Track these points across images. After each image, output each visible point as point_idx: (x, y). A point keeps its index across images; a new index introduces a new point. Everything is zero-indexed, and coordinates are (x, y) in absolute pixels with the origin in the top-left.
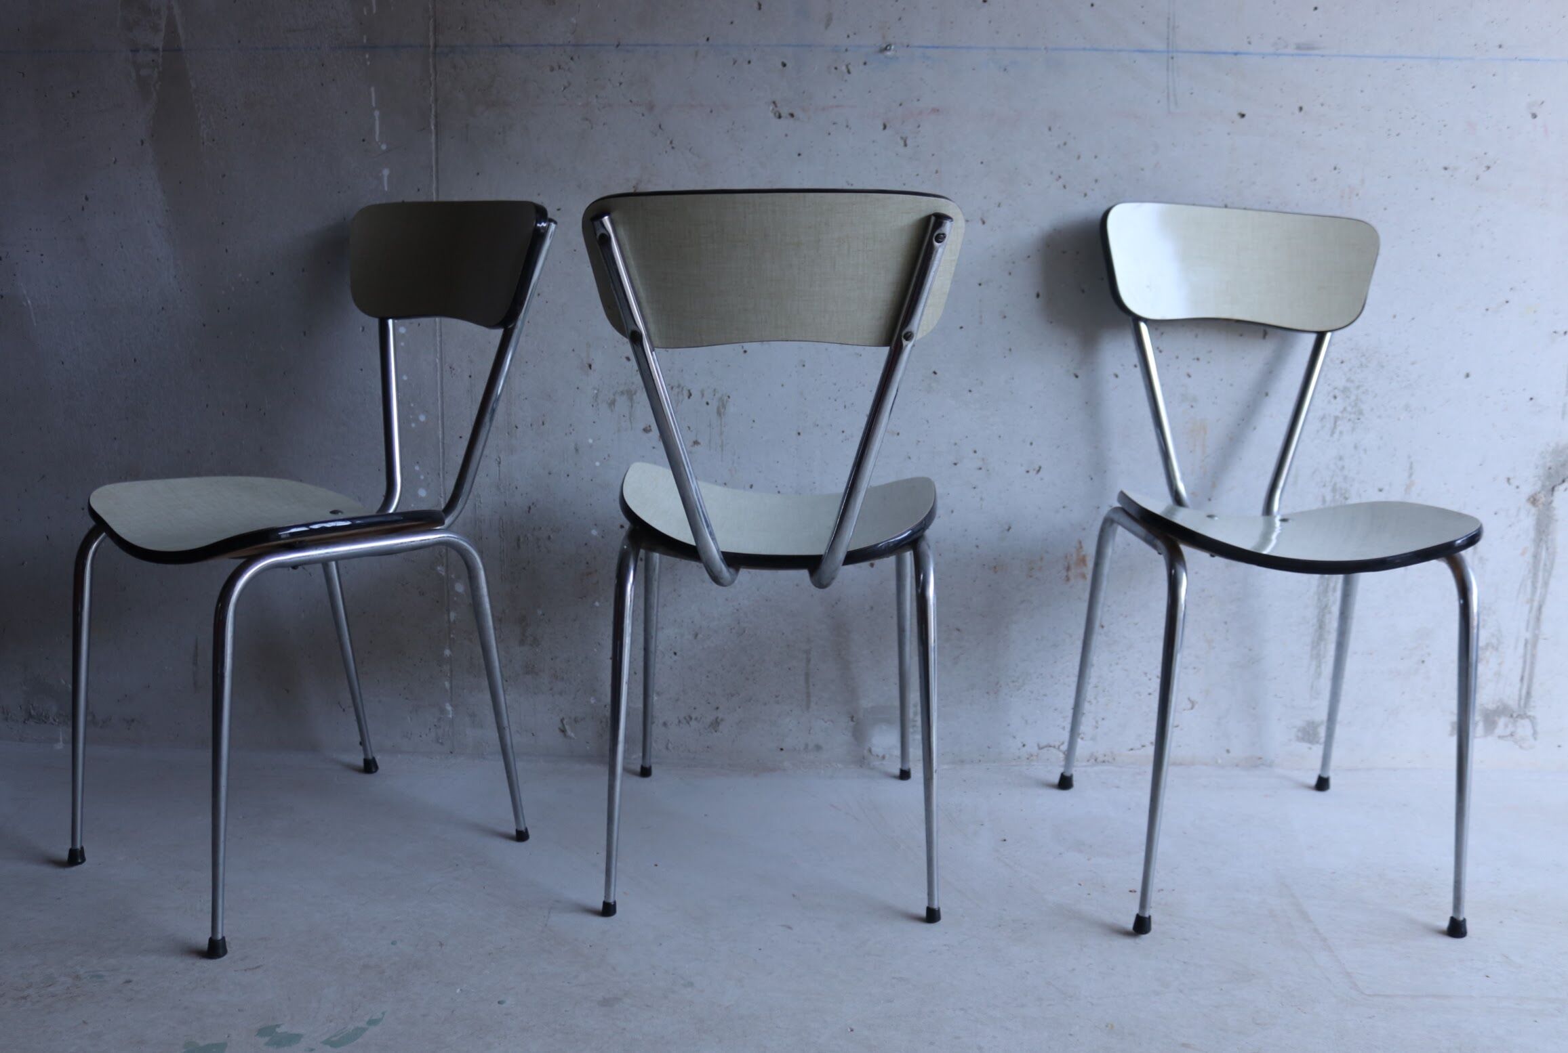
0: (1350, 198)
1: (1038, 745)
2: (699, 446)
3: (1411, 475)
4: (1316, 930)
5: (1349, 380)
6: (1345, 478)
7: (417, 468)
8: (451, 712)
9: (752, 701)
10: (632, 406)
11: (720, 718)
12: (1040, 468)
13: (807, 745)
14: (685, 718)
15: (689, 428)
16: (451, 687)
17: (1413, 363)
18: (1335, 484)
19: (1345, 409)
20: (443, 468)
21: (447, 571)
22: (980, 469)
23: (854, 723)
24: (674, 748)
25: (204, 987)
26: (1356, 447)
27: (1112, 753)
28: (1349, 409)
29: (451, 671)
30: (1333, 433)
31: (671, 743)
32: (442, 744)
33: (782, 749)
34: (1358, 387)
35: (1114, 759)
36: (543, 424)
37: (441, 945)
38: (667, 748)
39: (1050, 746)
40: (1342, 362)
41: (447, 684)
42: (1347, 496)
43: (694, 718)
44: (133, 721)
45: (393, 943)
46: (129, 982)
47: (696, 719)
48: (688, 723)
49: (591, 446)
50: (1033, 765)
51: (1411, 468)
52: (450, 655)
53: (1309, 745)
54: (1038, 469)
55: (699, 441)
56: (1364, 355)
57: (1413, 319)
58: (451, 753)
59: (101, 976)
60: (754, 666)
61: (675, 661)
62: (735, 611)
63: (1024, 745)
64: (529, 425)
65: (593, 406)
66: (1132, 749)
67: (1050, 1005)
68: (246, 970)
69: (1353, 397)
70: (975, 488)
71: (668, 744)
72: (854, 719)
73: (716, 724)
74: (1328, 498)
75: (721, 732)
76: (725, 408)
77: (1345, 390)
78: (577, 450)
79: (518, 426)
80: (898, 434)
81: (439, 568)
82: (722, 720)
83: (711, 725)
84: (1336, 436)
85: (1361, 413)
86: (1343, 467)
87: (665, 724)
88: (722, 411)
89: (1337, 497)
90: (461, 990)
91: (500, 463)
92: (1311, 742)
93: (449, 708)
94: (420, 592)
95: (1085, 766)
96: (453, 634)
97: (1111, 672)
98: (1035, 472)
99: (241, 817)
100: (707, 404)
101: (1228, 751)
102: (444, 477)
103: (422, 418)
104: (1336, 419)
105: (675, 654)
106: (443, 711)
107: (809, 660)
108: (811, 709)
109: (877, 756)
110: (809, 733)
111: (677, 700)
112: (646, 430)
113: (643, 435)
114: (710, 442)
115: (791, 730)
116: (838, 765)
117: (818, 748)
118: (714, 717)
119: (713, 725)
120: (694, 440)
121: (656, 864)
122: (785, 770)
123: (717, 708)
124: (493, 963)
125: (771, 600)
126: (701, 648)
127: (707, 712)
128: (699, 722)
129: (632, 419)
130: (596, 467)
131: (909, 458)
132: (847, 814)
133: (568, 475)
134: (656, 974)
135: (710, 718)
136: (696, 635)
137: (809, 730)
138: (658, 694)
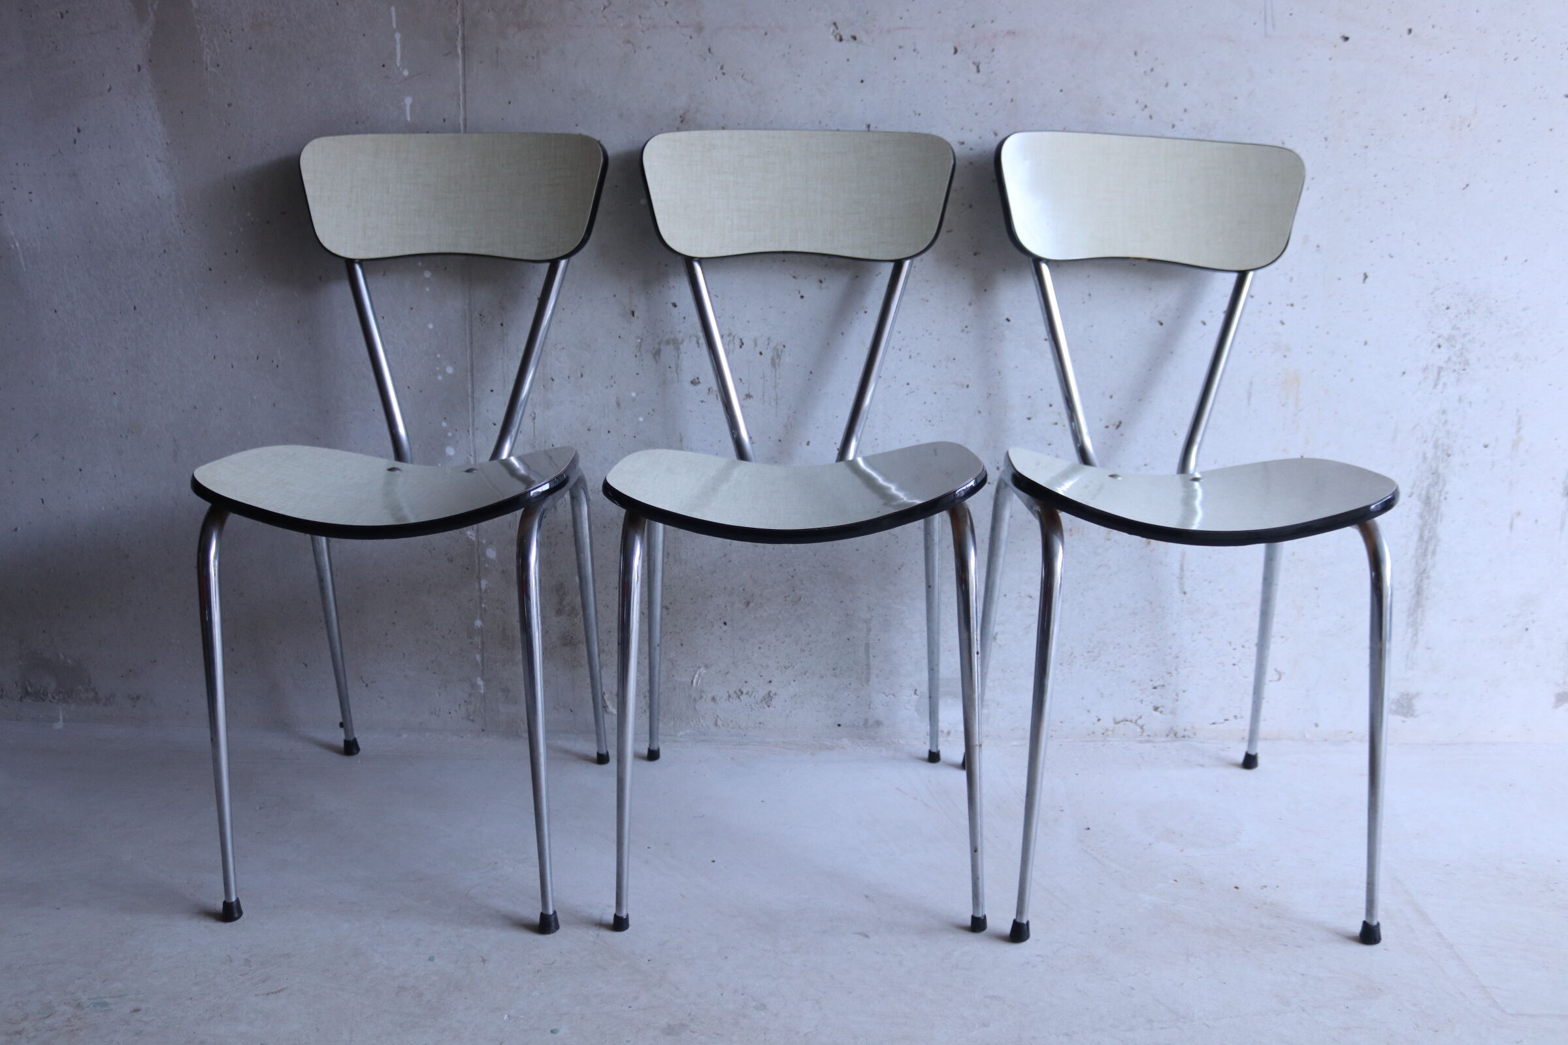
0: (1460, 130)
1: (1114, 719)
2: (751, 399)
3: (1518, 430)
4: (1439, 935)
5: (1454, 328)
6: (1448, 433)
7: (444, 424)
8: (482, 687)
9: (807, 674)
10: (678, 357)
11: (773, 692)
12: (1120, 423)
13: (866, 721)
14: (735, 692)
15: (741, 380)
16: (483, 660)
17: (1525, 309)
18: (1437, 440)
19: (1449, 359)
20: (473, 425)
21: (477, 536)
22: (1056, 424)
23: (918, 697)
24: (723, 724)
25: (221, 1016)
26: (1460, 400)
27: (1193, 728)
28: (1454, 359)
29: (483, 643)
30: (1436, 385)
31: (720, 719)
32: (473, 721)
33: (839, 725)
34: (1465, 335)
35: (1195, 734)
36: (582, 376)
37: (484, 961)
38: (716, 725)
39: (1127, 721)
40: (1448, 308)
41: (478, 657)
42: (1449, 452)
43: (744, 692)
44: (138, 698)
45: (431, 959)
46: (137, 1010)
47: (747, 693)
48: (739, 698)
49: (634, 400)
50: (1109, 741)
51: (1519, 422)
52: (481, 626)
53: (1403, 718)
54: (1117, 423)
55: (752, 394)
56: (1471, 301)
57: (1526, 261)
58: (483, 730)
59: (105, 1004)
60: (810, 636)
61: (725, 632)
62: (790, 577)
63: (1099, 720)
64: (567, 378)
65: (636, 356)
66: (1214, 724)
67: (1162, 1028)
68: (268, 994)
69: (1458, 346)
70: (1050, 445)
71: (716, 721)
72: (917, 692)
73: (769, 698)
74: (1429, 455)
75: (774, 707)
76: (780, 360)
77: (1450, 338)
78: (618, 405)
79: (554, 378)
80: (968, 386)
81: (469, 533)
82: (775, 694)
83: (764, 699)
84: (1440, 387)
85: (1467, 363)
86: (1446, 422)
87: (713, 699)
88: (777, 361)
89: (1439, 453)
90: (509, 1016)
91: (534, 419)
92: (1405, 715)
93: (480, 682)
94: (448, 559)
95: (1163, 742)
96: (484, 603)
97: (1194, 641)
98: (1115, 427)
99: (258, 808)
100: (761, 354)
101: (1317, 725)
102: (473, 434)
103: (450, 370)
104: (1440, 369)
105: (725, 624)
106: (474, 686)
107: (869, 630)
108: (871, 683)
109: (942, 732)
110: (869, 708)
111: (727, 673)
112: (694, 382)
113: (691, 388)
114: (763, 395)
115: (849, 705)
116: (901, 742)
117: (878, 723)
118: (766, 692)
119: (765, 700)
120: (747, 393)
121: (714, 861)
122: (843, 748)
123: (770, 682)
124: (543, 983)
125: (828, 566)
126: (753, 617)
127: (760, 686)
128: (750, 697)
129: (679, 370)
130: (639, 422)
131: (980, 412)
132: (915, 798)
133: (609, 432)
134: (724, 995)
135: (762, 693)
136: (748, 604)
137: (870, 705)
138: (706, 667)
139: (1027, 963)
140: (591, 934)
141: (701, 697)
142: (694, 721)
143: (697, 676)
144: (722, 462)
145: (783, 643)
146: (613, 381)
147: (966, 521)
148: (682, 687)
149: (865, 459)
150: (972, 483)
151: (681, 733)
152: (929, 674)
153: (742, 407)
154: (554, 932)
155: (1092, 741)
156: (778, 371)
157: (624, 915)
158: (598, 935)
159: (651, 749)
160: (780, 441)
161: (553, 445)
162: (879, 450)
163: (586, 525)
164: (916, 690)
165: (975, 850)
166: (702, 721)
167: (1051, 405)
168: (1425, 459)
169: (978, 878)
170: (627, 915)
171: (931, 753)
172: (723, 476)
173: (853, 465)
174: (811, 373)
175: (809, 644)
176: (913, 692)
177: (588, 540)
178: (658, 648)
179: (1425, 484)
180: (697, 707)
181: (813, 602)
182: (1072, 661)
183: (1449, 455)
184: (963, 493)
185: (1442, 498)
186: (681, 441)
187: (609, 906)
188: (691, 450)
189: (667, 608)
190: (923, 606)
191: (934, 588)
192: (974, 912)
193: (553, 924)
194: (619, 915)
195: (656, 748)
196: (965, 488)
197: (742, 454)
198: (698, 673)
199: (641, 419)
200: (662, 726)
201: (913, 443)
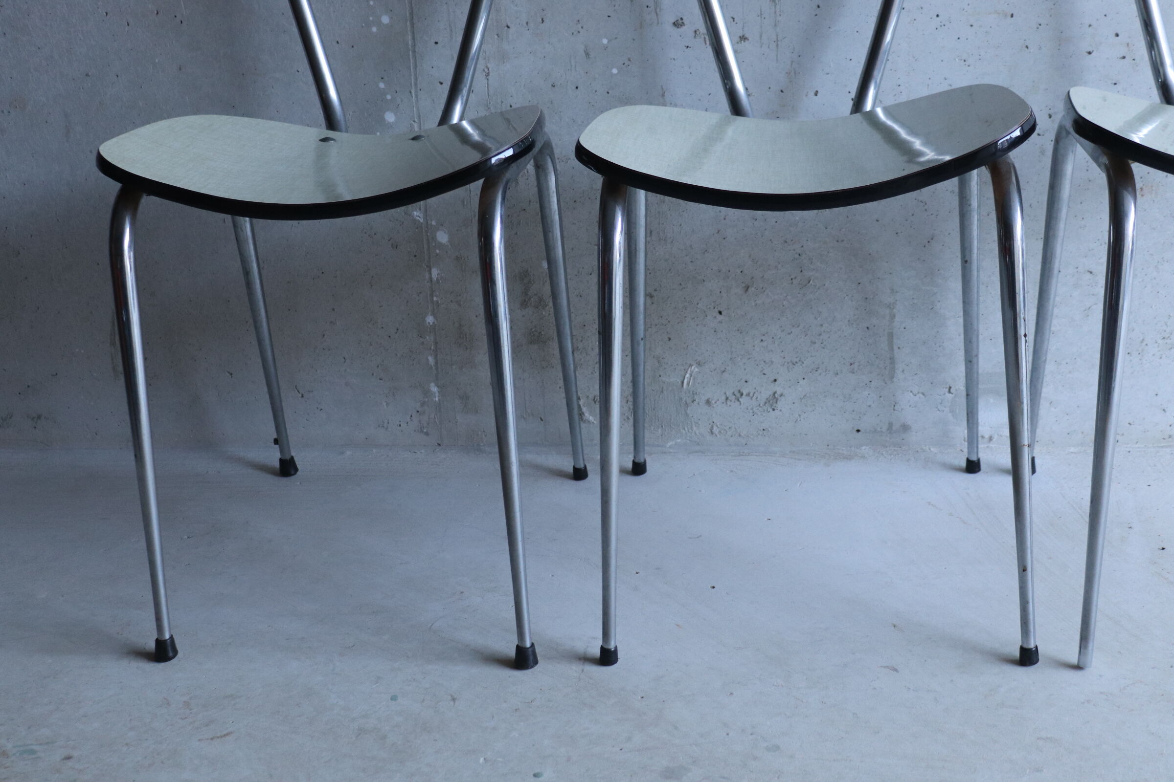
2: (746, 41)
7: (382, 85)
8: (437, 394)
9: (820, 371)
11: (779, 393)
13: (891, 425)
14: (734, 394)
15: (733, 18)
16: (436, 363)
20: (416, 84)
21: (425, 218)
22: (1124, 58)
23: (953, 396)
24: (720, 432)
25: (162, 763)
29: (436, 343)
31: (717, 426)
32: (427, 434)
33: (858, 431)
36: (543, 21)
37: (454, 700)
38: (712, 433)
41: (431, 359)
43: (745, 394)
44: (39, 417)
45: (394, 698)
46: (68, 758)
47: (748, 395)
48: (738, 400)
49: (606, 48)
52: (434, 323)
55: (747, 36)
58: (439, 445)
59: (33, 752)
60: (822, 325)
61: (721, 322)
62: (797, 256)
64: (525, 24)
68: (212, 739)
70: (1115, 84)
71: (712, 427)
72: (951, 390)
73: (773, 400)
75: (781, 410)
78: (587, 54)
79: (509, 25)
80: (1012, 16)
81: (415, 213)
82: (781, 395)
83: (767, 401)
87: (708, 402)
90: (485, 759)
91: (488, 75)
93: (434, 389)
94: (392, 245)
96: (436, 296)
99: (186, 537)
102: (417, 96)
103: (385, 20)
105: (720, 313)
106: (427, 393)
107: (893, 317)
108: (895, 380)
109: (983, 437)
110: (894, 410)
111: (724, 371)
112: (678, 24)
113: (675, 32)
114: (761, 36)
115: (870, 406)
116: (932, 449)
117: (905, 428)
118: (771, 393)
119: (769, 401)
120: (741, 35)
121: (714, 587)
122: (863, 457)
123: (775, 380)
124: (522, 723)
125: (843, 241)
126: (753, 304)
127: (762, 386)
128: (752, 398)
129: (658, 10)
130: (612, 75)
131: (1027, 47)
132: (951, 515)
133: (577, 88)
134: (730, 735)
135: (765, 394)
136: (747, 288)
137: (894, 406)
138: (699, 364)
139: (1088, 701)
140: (575, 669)
141: (693, 401)
142: (686, 429)
143: (688, 375)
144: (713, 118)
145: (789, 334)
146: (580, 26)
147: (1010, 178)
148: (670, 388)
149: (886, 110)
150: (1017, 133)
151: (670, 444)
152: (966, 368)
153: (736, 52)
154: (532, 667)
155: (1166, 447)
156: (778, 7)
157: (612, 646)
158: (583, 671)
159: (637, 461)
160: (782, 91)
161: (511, 106)
162: (903, 98)
163: (554, 199)
164: (950, 388)
165: (1023, 569)
166: (695, 428)
167: (1117, 35)
169: (1027, 602)
170: (616, 648)
171: (969, 462)
172: (715, 135)
173: (871, 118)
174: (819, 7)
175: (820, 335)
176: (947, 390)
177: (557, 217)
178: (642, 343)
180: (688, 412)
181: (824, 285)
182: (1143, 350)
184: (1006, 145)
186: (663, 95)
187: (594, 638)
188: (676, 106)
189: (651, 296)
190: (957, 286)
191: (971, 263)
192: (1023, 642)
193: (531, 658)
194: (606, 647)
195: (642, 461)
196: (1008, 137)
197: (736, 109)
198: (689, 372)
199: (615, 71)
200: (648, 436)
201: (944, 87)
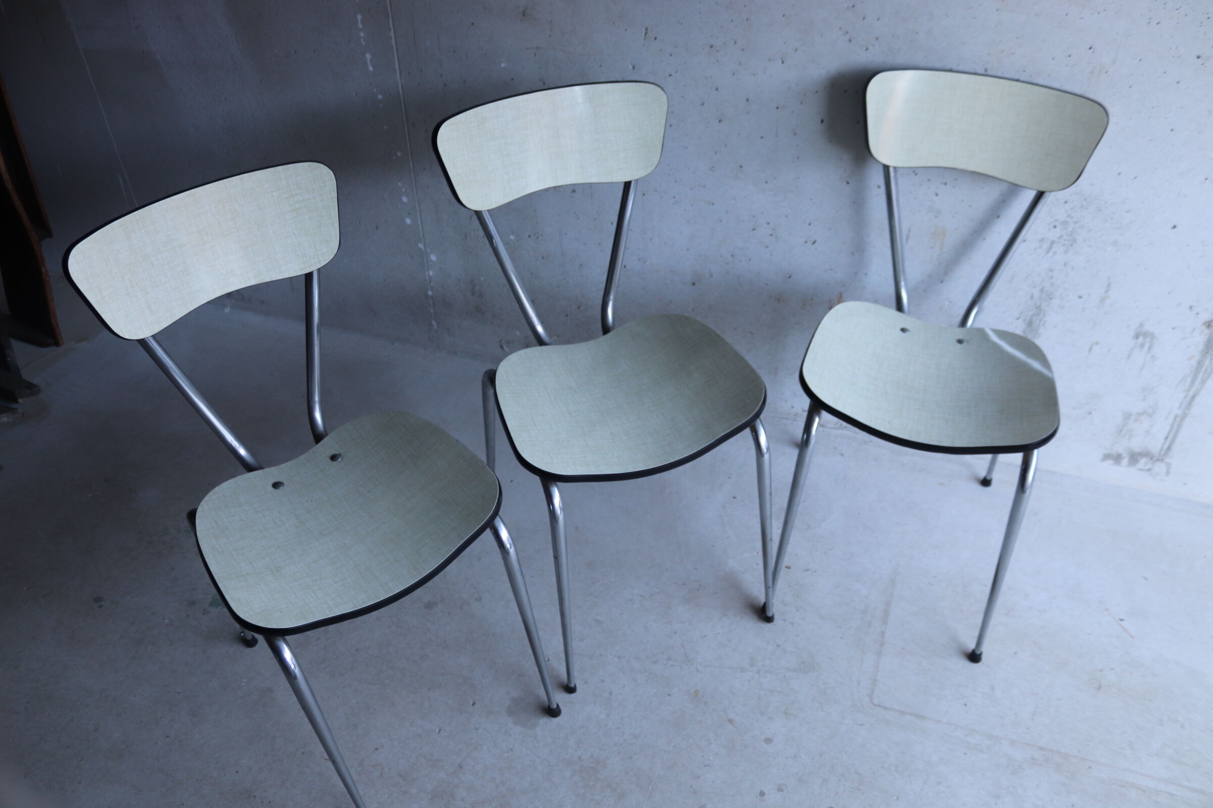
0: (1099, 75)
3: (1107, 291)
5: (1069, 216)
6: (1052, 284)
8: (436, 326)
12: (815, 241)
17: (1128, 212)
18: (1043, 287)
19: (1061, 237)
21: (425, 246)
22: (771, 235)
26: (1065, 264)
28: (1065, 237)
30: (1048, 252)
32: (432, 343)
34: (1076, 223)
40: (1066, 202)
41: (432, 311)
42: (1051, 297)
51: (1109, 285)
56: (1085, 200)
57: (1135, 178)
58: (438, 349)
63: (791, 409)
69: (1070, 229)
70: (767, 247)
74: (1036, 296)
77: (1065, 223)
80: (713, 204)
84: (1051, 253)
85: (1075, 241)
86: (1052, 277)
93: (434, 323)
98: (811, 243)
104: (1053, 242)
106: (431, 324)
167: (768, 224)
168: (1032, 297)
179: (1030, 314)
183: (1051, 299)
185: (1041, 324)
